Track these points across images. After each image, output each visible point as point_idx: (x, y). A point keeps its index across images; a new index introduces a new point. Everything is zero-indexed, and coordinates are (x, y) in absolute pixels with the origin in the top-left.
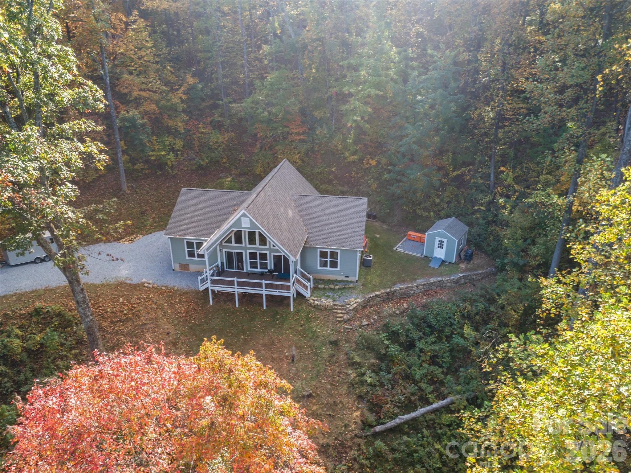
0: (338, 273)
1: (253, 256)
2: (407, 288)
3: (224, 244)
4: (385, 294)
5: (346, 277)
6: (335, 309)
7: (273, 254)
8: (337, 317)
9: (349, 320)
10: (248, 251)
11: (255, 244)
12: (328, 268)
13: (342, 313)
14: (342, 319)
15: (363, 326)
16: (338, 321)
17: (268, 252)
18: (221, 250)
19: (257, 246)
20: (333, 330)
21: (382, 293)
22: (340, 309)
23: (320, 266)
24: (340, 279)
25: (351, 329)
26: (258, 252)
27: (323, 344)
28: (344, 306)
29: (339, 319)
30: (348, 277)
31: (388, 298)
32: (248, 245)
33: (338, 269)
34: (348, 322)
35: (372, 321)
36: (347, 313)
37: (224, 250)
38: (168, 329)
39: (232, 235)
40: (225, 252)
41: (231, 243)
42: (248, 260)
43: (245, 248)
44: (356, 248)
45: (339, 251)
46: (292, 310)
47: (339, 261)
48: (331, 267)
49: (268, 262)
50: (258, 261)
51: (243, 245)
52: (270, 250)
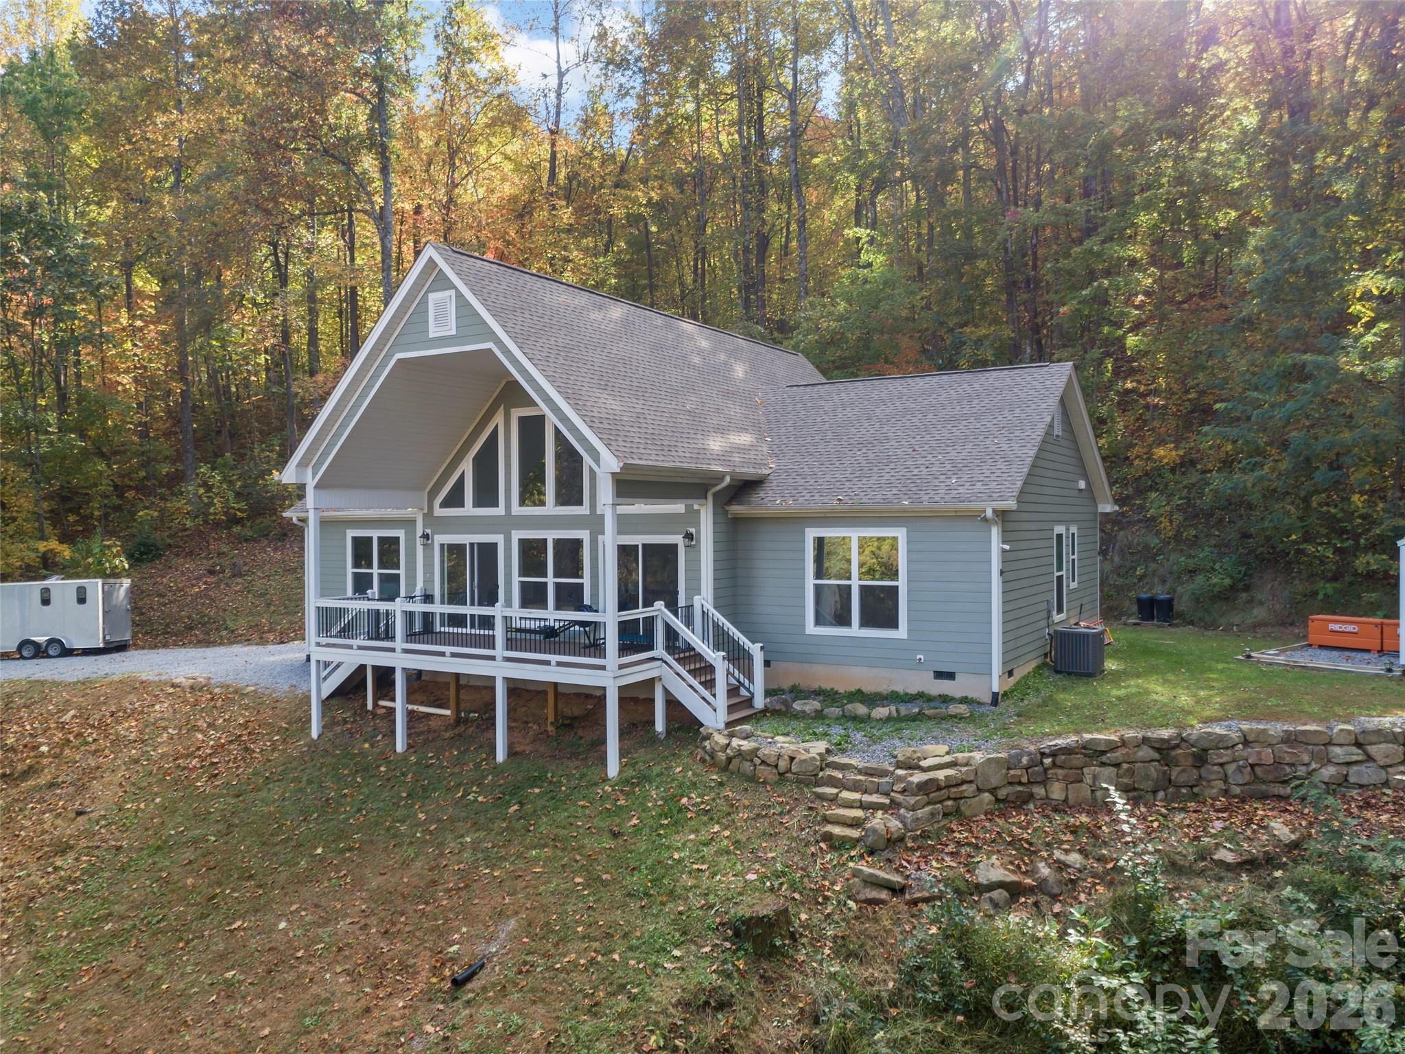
0: (897, 656)
1: (532, 554)
2: (1291, 739)
3: (439, 512)
4: (1145, 752)
5: (939, 675)
6: (832, 782)
8: (826, 820)
9: (894, 841)
10: (516, 535)
11: (543, 503)
12: (855, 630)
13: (862, 806)
14: (855, 833)
15: (980, 889)
16: (828, 837)
17: (586, 535)
18: (426, 537)
19: (550, 505)
20: (778, 875)
21: (1124, 743)
22: (855, 787)
23: (819, 621)
24: (913, 690)
25: (897, 890)
26: (550, 536)
27: (686, 933)
28: (883, 773)
29: (837, 830)
30: (950, 676)
31: (1167, 782)
32: (516, 508)
33: (902, 633)
34: (887, 854)
35: (1045, 871)
36: (894, 805)
37: (440, 539)
39: (467, 467)
40: (442, 545)
41: (461, 504)
42: (516, 579)
43: (507, 524)
44: (977, 500)
45: (900, 533)
46: (612, 771)
47: (901, 584)
48: (867, 621)
49: (587, 583)
50: (550, 580)
51: (501, 510)
52: (595, 524)
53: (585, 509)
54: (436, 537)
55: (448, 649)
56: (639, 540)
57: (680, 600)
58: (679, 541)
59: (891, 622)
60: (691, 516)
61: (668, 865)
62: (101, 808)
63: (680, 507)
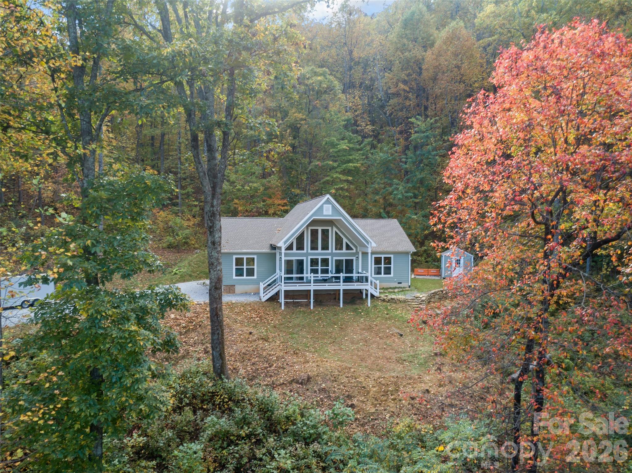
0: (390, 280)
1: (314, 262)
5: (399, 283)
6: (409, 302)
7: (335, 258)
8: (414, 307)
10: (310, 258)
11: (317, 250)
12: (383, 275)
17: (330, 257)
18: (280, 258)
19: (320, 250)
22: (413, 302)
23: (375, 274)
24: (394, 286)
26: (320, 258)
30: (401, 283)
32: (310, 251)
33: (392, 275)
38: (247, 330)
39: (294, 241)
40: (285, 260)
41: (292, 250)
42: (309, 268)
43: (307, 255)
44: (409, 250)
45: (392, 256)
46: (369, 305)
47: (392, 266)
48: (385, 274)
49: (330, 268)
50: (320, 268)
51: (305, 251)
52: (332, 254)
53: (330, 251)
55: (298, 285)
56: (344, 258)
57: (354, 271)
58: (354, 258)
59: (390, 274)
60: (357, 253)
61: (402, 317)
62: (254, 331)
63: (354, 251)
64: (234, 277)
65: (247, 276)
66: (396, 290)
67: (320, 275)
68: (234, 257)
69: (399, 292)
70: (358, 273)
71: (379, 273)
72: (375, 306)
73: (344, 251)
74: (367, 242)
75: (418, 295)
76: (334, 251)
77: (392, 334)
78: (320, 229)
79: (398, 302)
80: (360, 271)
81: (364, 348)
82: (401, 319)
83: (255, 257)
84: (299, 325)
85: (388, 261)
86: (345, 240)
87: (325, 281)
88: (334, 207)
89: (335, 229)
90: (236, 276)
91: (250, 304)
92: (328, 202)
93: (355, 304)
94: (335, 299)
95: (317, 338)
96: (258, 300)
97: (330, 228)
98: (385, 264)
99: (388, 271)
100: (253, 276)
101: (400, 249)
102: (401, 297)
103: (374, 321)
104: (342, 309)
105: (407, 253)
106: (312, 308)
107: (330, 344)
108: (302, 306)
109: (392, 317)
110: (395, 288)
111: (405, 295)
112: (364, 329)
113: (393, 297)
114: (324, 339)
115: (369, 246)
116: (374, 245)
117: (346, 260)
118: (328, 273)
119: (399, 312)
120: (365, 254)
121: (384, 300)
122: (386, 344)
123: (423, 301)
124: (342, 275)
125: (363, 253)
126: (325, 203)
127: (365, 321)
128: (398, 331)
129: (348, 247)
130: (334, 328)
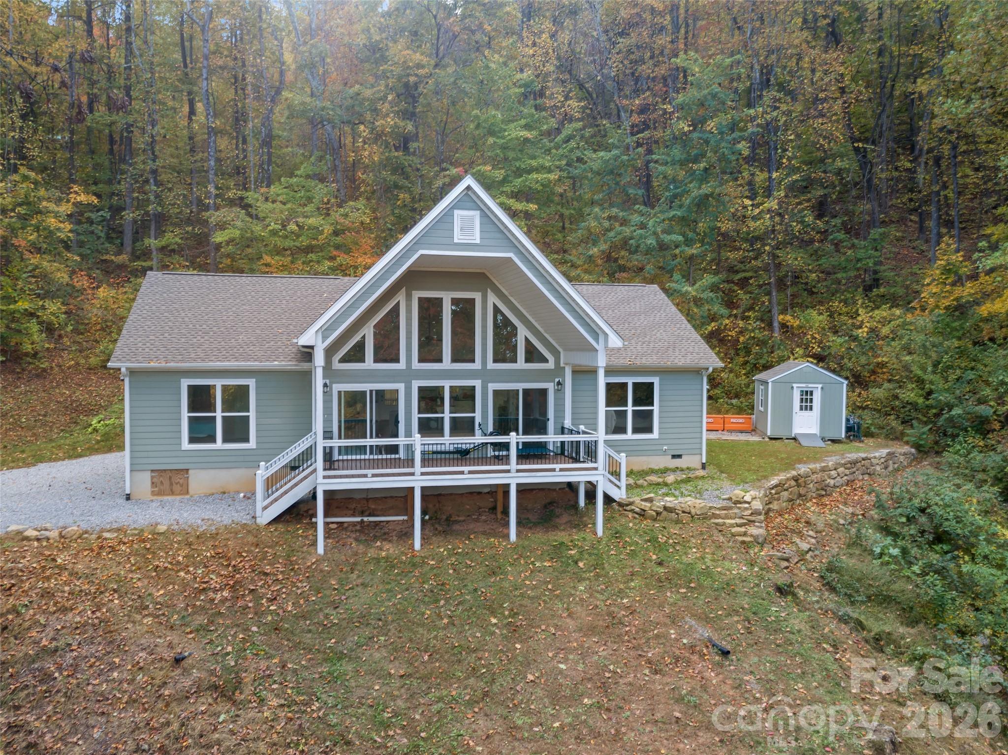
0: (652, 449)
1: (430, 399)
2: (822, 469)
3: (337, 365)
4: (793, 482)
5: (674, 457)
7: (492, 387)
8: (733, 535)
9: (765, 539)
10: (416, 384)
11: (440, 360)
12: (630, 435)
17: (477, 384)
18: (325, 385)
19: (447, 363)
21: (788, 480)
24: (662, 466)
25: (787, 560)
26: (447, 384)
30: (679, 456)
31: (799, 494)
32: (416, 365)
33: (655, 435)
34: (767, 545)
35: (812, 540)
37: (337, 388)
38: (170, 646)
39: (368, 332)
40: (340, 392)
41: (362, 360)
42: (416, 416)
43: (407, 376)
44: (703, 363)
45: (656, 380)
46: (600, 532)
47: (656, 408)
48: (636, 430)
49: (478, 416)
50: (447, 416)
51: (402, 365)
52: (486, 376)
53: (477, 365)
54: (334, 386)
55: (370, 472)
56: (520, 386)
57: (551, 425)
58: (550, 386)
59: (649, 430)
60: (559, 370)
61: (707, 573)
62: (194, 650)
63: (551, 365)
64: (186, 445)
65: (226, 440)
66: (670, 478)
67: (448, 441)
68: (185, 383)
69: (677, 482)
70: (562, 431)
71: (621, 430)
72: (617, 535)
73: (521, 364)
74: (595, 332)
75: (738, 492)
76: (491, 365)
77: (692, 648)
78: (447, 298)
79: (685, 518)
80: (568, 423)
81: (600, 721)
82: (707, 583)
83: (251, 383)
84: (363, 619)
85: (644, 394)
86: (523, 333)
87: (462, 455)
88: (487, 217)
89: (492, 299)
90: (192, 440)
91: (214, 536)
92: (468, 200)
93: (556, 527)
94: (494, 509)
95: (424, 678)
96: (245, 519)
97: (477, 296)
98: (635, 403)
99: (644, 423)
100: (246, 440)
101: (680, 360)
102: (690, 502)
103: (621, 593)
104: (515, 547)
105: (697, 372)
106: (417, 545)
107: (471, 703)
108: (385, 537)
109: (676, 573)
110: (665, 471)
111: (699, 493)
112: (591, 630)
113: (670, 501)
114: (447, 678)
115: (600, 347)
116: (615, 341)
117: (526, 392)
118: (472, 432)
119: (693, 554)
120: (585, 374)
121: (642, 514)
122: (680, 700)
123: (756, 513)
124: (514, 439)
125: (577, 372)
126: (457, 205)
127: (590, 590)
128: (705, 632)
129: (532, 355)
130: (485, 628)
